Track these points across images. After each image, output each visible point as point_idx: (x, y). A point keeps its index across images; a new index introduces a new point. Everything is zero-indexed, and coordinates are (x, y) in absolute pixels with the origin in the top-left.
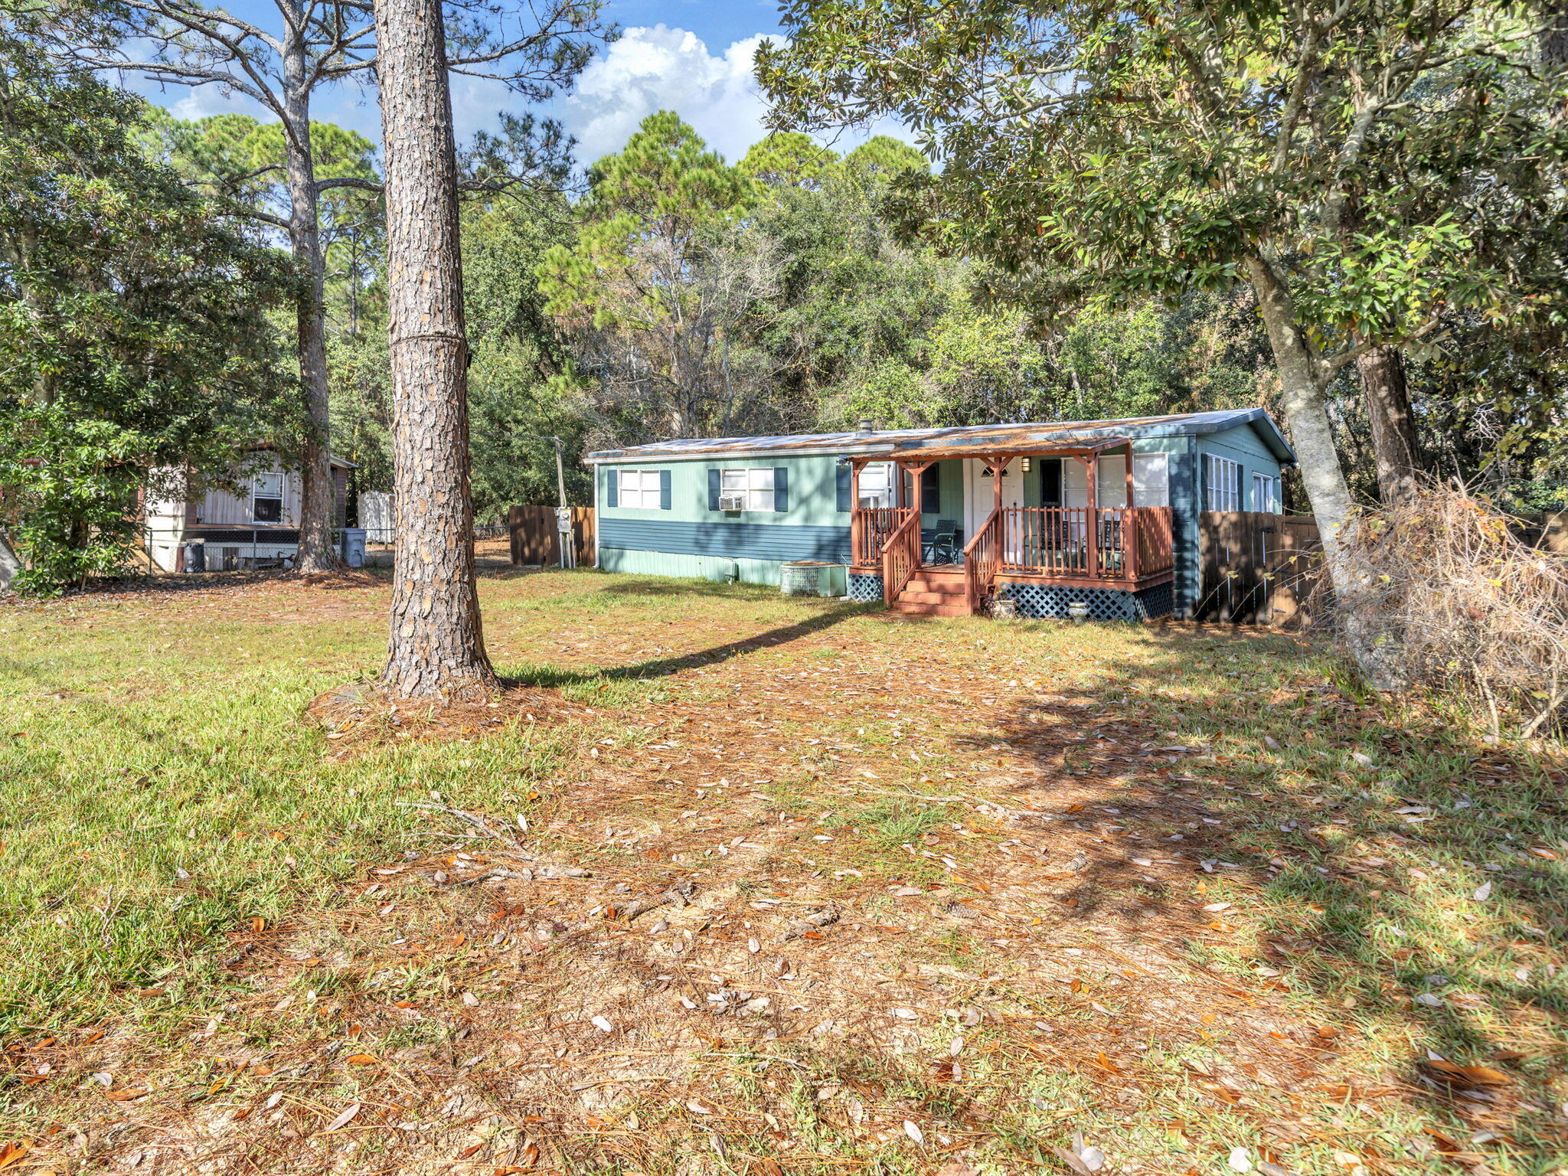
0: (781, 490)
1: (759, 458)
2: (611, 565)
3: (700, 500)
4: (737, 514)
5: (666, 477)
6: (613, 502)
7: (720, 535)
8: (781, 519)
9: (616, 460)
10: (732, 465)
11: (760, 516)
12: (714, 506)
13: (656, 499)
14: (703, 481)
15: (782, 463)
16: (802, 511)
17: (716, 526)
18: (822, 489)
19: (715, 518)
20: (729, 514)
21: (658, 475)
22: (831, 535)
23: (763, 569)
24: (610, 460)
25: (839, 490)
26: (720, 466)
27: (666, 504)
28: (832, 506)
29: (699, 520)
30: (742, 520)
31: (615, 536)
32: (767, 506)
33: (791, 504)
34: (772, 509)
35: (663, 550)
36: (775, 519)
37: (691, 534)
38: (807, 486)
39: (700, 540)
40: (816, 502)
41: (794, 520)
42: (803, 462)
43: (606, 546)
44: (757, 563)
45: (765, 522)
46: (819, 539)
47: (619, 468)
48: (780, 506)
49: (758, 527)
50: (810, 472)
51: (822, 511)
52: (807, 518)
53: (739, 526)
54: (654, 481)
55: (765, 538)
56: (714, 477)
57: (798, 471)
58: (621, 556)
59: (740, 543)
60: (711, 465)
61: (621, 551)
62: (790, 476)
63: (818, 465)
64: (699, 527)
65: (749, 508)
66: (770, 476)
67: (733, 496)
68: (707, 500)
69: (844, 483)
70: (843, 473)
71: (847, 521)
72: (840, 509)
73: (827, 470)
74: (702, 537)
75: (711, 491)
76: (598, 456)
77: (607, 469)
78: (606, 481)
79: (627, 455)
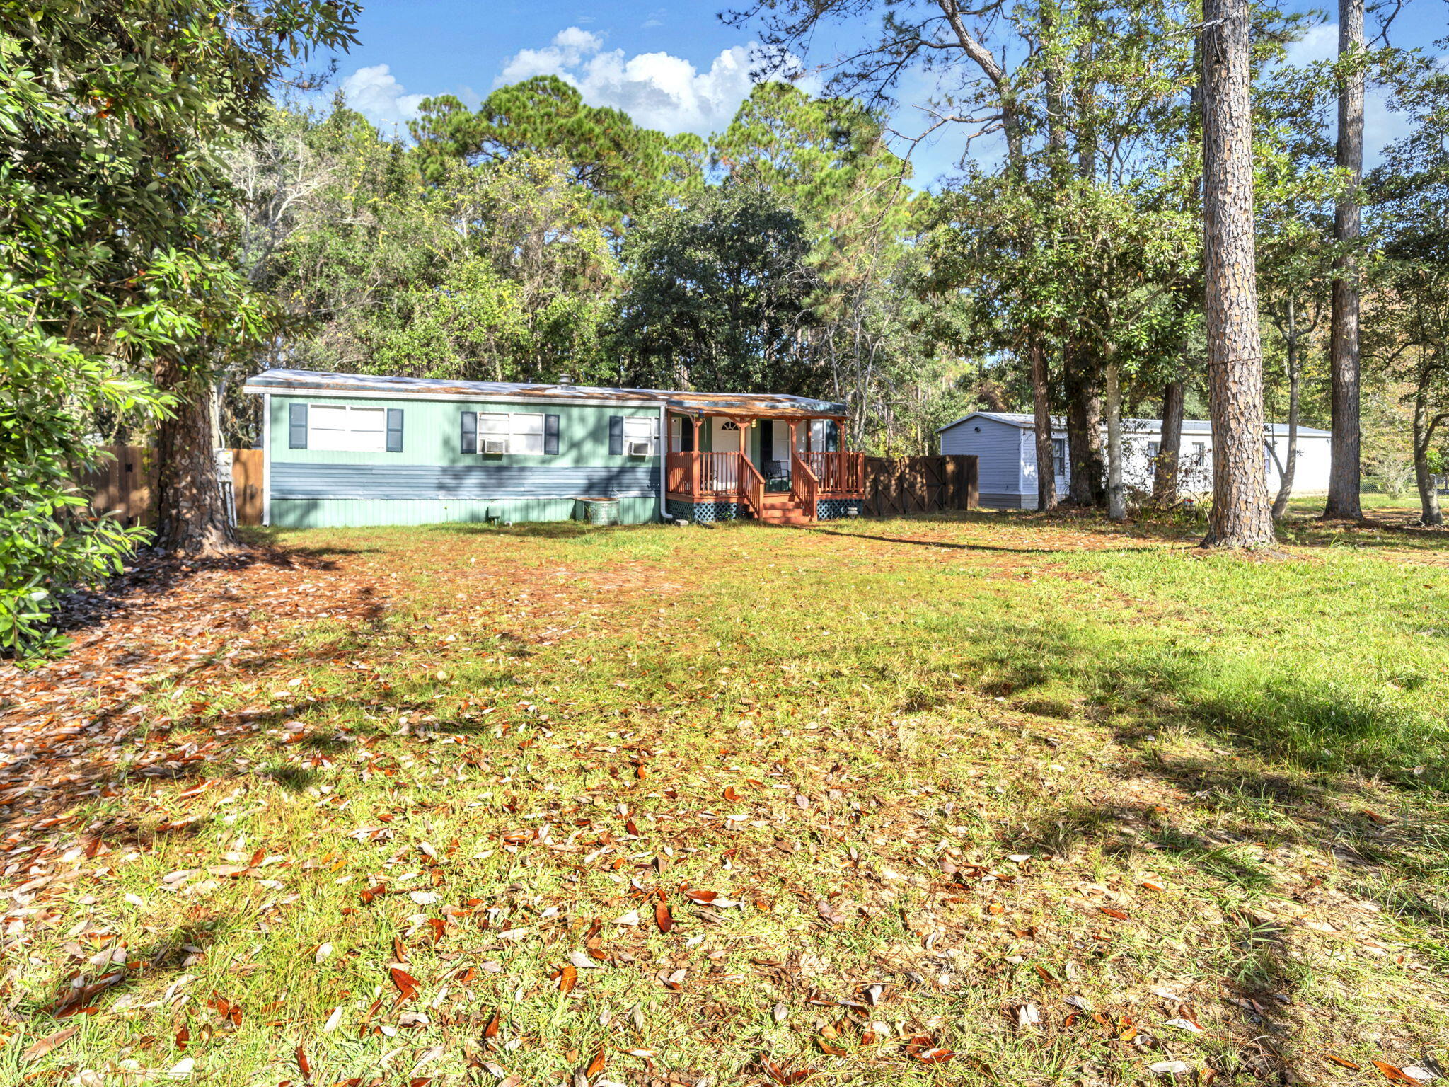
0: (552, 435)
1: (527, 403)
3: (447, 442)
4: (499, 457)
5: (395, 419)
6: (297, 441)
7: (474, 478)
8: (550, 461)
9: (312, 392)
10: (490, 408)
11: (526, 459)
12: (469, 449)
13: (379, 441)
14: (452, 422)
15: (553, 410)
16: (573, 454)
17: (469, 470)
18: (595, 435)
19: (468, 461)
20: (487, 457)
21: (383, 415)
22: (603, 474)
23: (527, 508)
24: (296, 392)
25: (611, 436)
26: (477, 408)
27: (396, 445)
28: (604, 450)
29: (444, 463)
30: (504, 462)
31: (300, 484)
32: (532, 448)
33: (562, 447)
34: (539, 453)
35: (388, 497)
36: (543, 462)
37: (434, 479)
38: (579, 432)
39: (447, 483)
40: (588, 447)
41: (566, 461)
42: (575, 412)
43: (281, 497)
44: (519, 502)
45: (530, 464)
46: (589, 478)
47: (310, 402)
48: (551, 453)
49: (523, 469)
50: (582, 420)
51: (593, 454)
52: (578, 460)
53: (500, 469)
54: (378, 420)
55: (531, 479)
56: (468, 420)
57: (569, 418)
58: (311, 508)
59: (500, 484)
60: (464, 407)
61: (312, 504)
62: (563, 423)
63: (590, 414)
64: (444, 471)
65: (512, 451)
66: (536, 422)
67: (488, 438)
68: (456, 442)
69: (616, 431)
70: (615, 422)
71: (617, 462)
72: (612, 452)
73: (599, 419)
74: (448, 480)
75: (463, 433)
76: (269, 384)
77: (288, 401)
78: (285, 415)
79: (328, 387)
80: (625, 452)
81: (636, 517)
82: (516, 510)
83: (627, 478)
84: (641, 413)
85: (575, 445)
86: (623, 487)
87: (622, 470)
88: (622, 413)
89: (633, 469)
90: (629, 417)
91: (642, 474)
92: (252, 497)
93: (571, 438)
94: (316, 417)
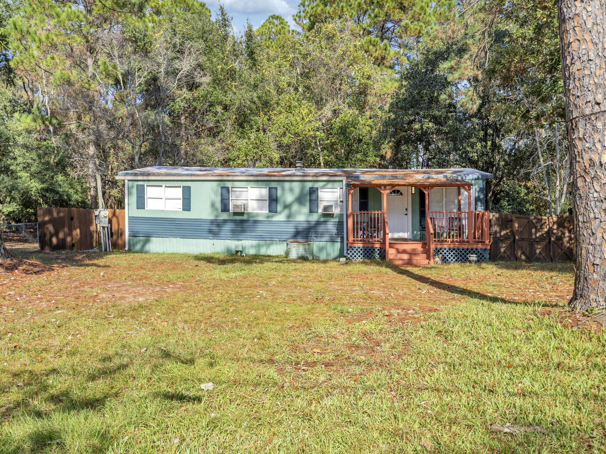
0: (273, 200)
1: (258, 181)
2: (138, 247)
3: (213, 205)
4: (242, 214)
5: (187, 192)
6: (141, 205)
7: (228, 227)
8: (272, 217)
9: (145, 178)
10: (237, 184)
11: (258, 215)
12: (225, 208)
13: (179, 205)
14: (215, 193)
15: (273, 185)
16: (286, 212)
17: (225, 221)
18: (300, 200)
19: (224, 216)
20: (235, 214)
21: (180, 190)
22: (305, 225)
23: (259, 246)
24: (139, 178)
25: (310, 200)
26: (229, 184)
27: (187, 206)
28: (306, 209)
29: (212, 217)
30: (245, 217)
31: (142, 228)
32: (261, 208)
33: (279, 208)
34: (266, 211)
35: (184, 237)
36: (268, 217)
37: (207, 227)
38: (289, 198)
40: (295, 207)
41: (281, 217)
42: (287, 185)
43: (134, 235)
44: (255, 243)
45: (260, 218)
46: (296, 227)
47: (146, 184)
48: (272, 210)
49: (256, 222)
50: (291, 190)
51: (299, 213)
52: (289, 216)
53: (242, 222)
54: (178, 193)
55: (260, 228)
56: (225, 191)
57: (283, 189)
58: (147, 241)
59: (243, 231)
60: (222, 184)
61: (148, 238)
62: (279, 192)
63: (297, 186)
64: (212, 222)
65: (250, 210)
66: (264, 192)
67: (239, 203)
68: (219, 205)
69: (314, 197)
70: (313, 191)
71: (315, 217)
72: (311, 211)
73: (302, 189)
74: (214, 228)
75: (222, 200)
76: (127, 174)
77: (136, 183)
78: (134, 191)
79: (154, 175)
80: (320, 211)
81: (328, 255)
82: (252, 247)
83: (321, 228)
84: (330, 185)
85: (287, 206)
86: (320, 235)
87: (318, 223)
88: (317, 185)
89: (325, 222)
90: (323, 187)
91: (331, 226)
92: (121, 235)
93: (284, 202)
94: (150, 192)
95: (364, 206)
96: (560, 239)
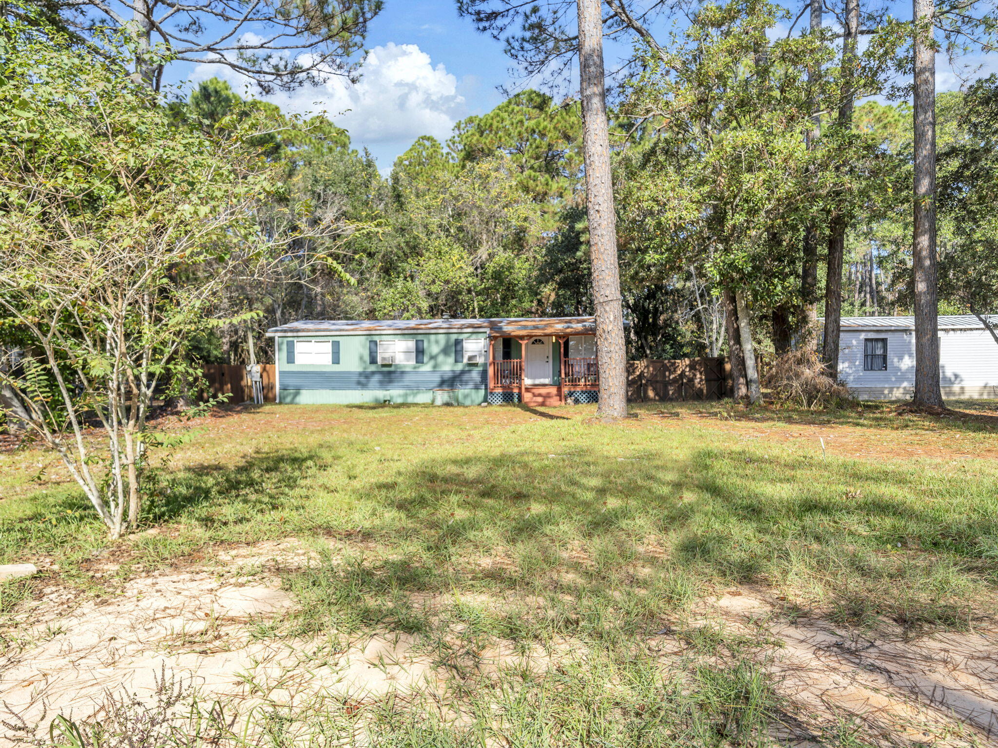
0: (420, 352)
1: (406, 334)
2: (288, 399)
3: (361, 358)
4: (390, 366)
5: (336, 346)
6: (291, 359)
7: (376, 378)
8: (419, 367)
9: (295, 334)
10: (384, 338)
11: (405, 366)
12: (373, 361)
13: (327, 359)
14: (364, 347)
15: (420, 337)
16: (432, 363)
17: (373, 373)
18: (445, 351)
19: (373, 368)
20: (383, 366)
21: (330, 344)
22: (450, 375)
23: (406, 395)
24: (289, 334)
25: (456, 351)
26: (376, 338)
27: (336, 360)
28: (451, 360)
29: (360, 370)
30: (392, 369)
31: (291, 381)
32: (408, 360)
33: (426, 359)
34: (413, 363)
35: (333, 388)
36: (415, 368)
37: (355, 378)
38: (435, 349)
39: (362, 380)
40: (441, 358)
41: (427, 367)
42: (433, 337)
43: (284, 388)
44: (401, 392)
45: (407, 369)
46: (442, 377)
47: (295, 340)
48: (419, 360)
49: (403, 372)
50: (437, 342)
51: (444, 363)
52: (435, 366)
53: (390, 373)
54: (328, 347)
55: (407, 378)
56: (373, 345)
57: (429, 341)
58: (297, 394)
59: (391, 381)
60: (370, 338)
61: (297, 391)
62: (426, 344)
63: (442, 339)
64: (360, 374)
65: (397, 362)
66: (411, 344)
67: (387, 355)
68: (367, 358)
69: (459, 348)
70: (458, 342)
71: (459, 367)
72: (456, 361)
73: (448, 341)
74: (363, 379)
75: (371, 353)
76: (276, 331)
77: (285, 340)
78: (284, 347)
79: (303, 330)
80: (465, 360)
81: (472, 401)
82: (400, 396)
83: (466, 377)
84: (474, 336)
85: (432, 358)
86: (464, 383)
87: (463, 372)
88: (461, 337)
89: (470, 371)
90: (468, 338)
91: (475, 375)
92: (272, 388)
93: (430, 353)
94: (299, 347)
95: (507, 355)
96: (691, 380)
